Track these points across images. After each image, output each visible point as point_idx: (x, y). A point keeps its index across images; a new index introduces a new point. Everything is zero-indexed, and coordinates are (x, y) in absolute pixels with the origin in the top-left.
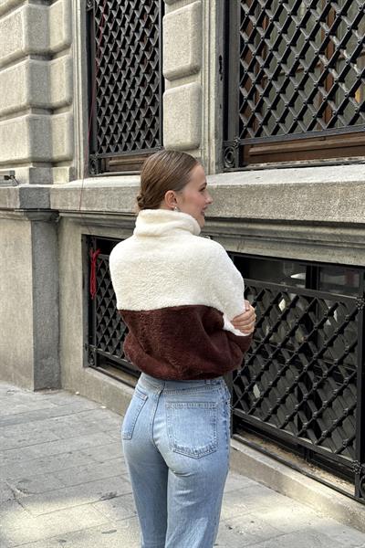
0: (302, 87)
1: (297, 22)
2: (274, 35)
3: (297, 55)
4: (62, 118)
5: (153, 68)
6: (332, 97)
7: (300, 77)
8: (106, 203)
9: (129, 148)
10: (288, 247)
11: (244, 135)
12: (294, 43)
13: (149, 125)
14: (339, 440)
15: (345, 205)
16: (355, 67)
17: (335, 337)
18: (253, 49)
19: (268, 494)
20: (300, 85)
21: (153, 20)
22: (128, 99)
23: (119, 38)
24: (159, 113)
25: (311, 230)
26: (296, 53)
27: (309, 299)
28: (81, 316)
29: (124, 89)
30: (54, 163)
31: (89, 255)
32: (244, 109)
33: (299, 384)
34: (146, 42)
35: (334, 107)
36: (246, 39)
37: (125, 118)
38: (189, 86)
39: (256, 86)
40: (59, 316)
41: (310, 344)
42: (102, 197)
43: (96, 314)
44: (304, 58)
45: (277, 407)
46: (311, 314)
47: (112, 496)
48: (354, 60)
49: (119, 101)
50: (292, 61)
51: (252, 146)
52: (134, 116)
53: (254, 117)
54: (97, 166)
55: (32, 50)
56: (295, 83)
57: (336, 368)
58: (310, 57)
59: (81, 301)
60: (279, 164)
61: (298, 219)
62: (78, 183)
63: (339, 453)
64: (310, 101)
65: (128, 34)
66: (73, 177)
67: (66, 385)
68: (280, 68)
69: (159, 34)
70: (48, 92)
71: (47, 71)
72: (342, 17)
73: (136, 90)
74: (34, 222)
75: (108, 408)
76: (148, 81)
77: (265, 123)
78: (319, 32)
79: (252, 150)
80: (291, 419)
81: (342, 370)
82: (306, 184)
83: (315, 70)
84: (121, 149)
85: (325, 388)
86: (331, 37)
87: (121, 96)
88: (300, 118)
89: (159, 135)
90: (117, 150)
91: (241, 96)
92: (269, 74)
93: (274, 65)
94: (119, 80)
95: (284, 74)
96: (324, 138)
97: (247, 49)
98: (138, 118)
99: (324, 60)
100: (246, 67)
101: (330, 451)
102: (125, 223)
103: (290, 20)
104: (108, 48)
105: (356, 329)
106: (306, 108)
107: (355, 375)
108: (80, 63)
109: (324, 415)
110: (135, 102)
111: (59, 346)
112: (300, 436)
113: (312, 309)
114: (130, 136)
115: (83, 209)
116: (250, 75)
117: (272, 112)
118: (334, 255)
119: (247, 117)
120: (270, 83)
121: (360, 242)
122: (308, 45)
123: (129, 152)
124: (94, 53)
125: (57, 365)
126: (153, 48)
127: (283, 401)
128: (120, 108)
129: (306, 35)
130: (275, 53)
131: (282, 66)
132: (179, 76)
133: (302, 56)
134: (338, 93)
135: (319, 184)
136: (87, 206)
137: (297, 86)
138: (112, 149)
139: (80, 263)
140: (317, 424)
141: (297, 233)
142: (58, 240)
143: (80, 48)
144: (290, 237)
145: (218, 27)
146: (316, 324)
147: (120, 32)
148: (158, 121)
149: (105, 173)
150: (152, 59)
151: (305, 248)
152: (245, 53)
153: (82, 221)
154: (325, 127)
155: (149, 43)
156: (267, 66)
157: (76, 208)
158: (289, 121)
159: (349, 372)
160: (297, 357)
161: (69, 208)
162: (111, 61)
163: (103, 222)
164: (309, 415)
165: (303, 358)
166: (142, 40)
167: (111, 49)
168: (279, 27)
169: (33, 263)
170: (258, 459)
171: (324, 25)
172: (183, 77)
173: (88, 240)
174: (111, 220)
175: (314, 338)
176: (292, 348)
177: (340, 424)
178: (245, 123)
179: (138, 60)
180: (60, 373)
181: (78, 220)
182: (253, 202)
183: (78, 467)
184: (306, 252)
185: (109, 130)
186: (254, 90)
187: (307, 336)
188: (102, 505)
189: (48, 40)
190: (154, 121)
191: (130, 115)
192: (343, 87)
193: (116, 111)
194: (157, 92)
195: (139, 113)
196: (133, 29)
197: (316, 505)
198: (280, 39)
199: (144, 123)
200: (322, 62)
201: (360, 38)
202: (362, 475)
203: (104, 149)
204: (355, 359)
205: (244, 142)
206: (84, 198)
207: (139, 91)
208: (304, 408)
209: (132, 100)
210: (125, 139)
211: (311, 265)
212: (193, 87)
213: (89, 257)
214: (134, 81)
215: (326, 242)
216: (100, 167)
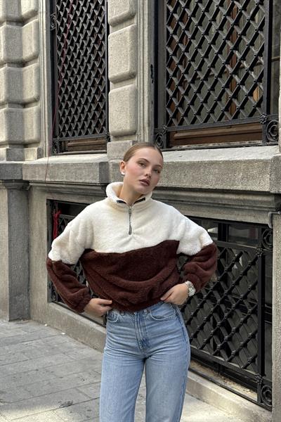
0: (213, 89)
1: (209, 40)
2: (192, 50)
3: (209, 65)
4: (33, 109)
5: (101, 73)
6: (236, 96)
7: (212, 80)
8: (65, 176)
9: (83, 133)
10: (204, 209)
11: (170, 124)
12: (206, 56)
13: (98, 116)
14: (245, 358)
15: (247, 177)
16: (252, 74)
18: (176, 60)
20: (212, 87)
21: (101, 38)
22: (82, 96)
23: (75, 51)
24: (106, 107)
25: (221, 196)
26: (208, 63)
27: (221, 249)
29: (79, 89)
30: (26, 145)
31: (52, 215)
32: (170, 104)
33: (214, 314)
34: (96, 54)
35: (237, 104)
36: (171, 53)
38: (128, 87)
39: (179, 87)
40: (29, 262)
41: (222, 283)
42: (62, 171)
44: (214, 67)
45: (197, 332)
46: (222, 260)
47: (69, 404)
48: (251, 69)
49: (76, 98)
50: (205, 69)
51: (176, 132)
52: (87, 110)
53: (177, 111)
54: (59, 147)
55: (8, 59)
56: (208, 86)
57: (242, 302)
58: (219, 66)
59: (46, 251)
60: (197, 146)
61: (211, 187)
62: (44, 160)
63: (245, 368)
64: (220, 99)
65: (82, 48)
67: (34, 316)
68: (196, 74)
69: (105, 48)
70: (21, 92)
71: (21, 76)
72: (243, 37)
73: (89, 90)
74: (10, 190)
75: (67, 334)
76: (97, 83)
77: (186, 115)
78: (226, 47)
79: (176, 135)
80: (208, 342)
81: (246, 303)
82: (216, 161)
83: (223, 76)
84: (76, 134)
85: (234, 317)
86: (234, 51)
87: (77, 95)
88: (212, 111)
89: (106, 124)
90: (74, 135)
91: (168, 95)
92: (188, 79)
93: (192, 72)
94: (75, 82)
95: (199, 78)
96: (231, 127)
97: (172, 60)
98: (89, 111)
99: (230, 69)
100: (171, 73)
101: (238, 366)
102: (79, 191)
103: (203, 39)
104: (67, 59)
105: (256, 272)
106: (216, 104)
107: (256, 307)
108: (45, 70)
109: (233, 338)
110: (87, 99)
111: (29, 286)
112: (215, 355)
113: (223, 256)
114: (84, 124)
115: (48, 180)
116: (174, 79)
117: (191, 107)
118: (238, 215)
119: (172, 111)
120: (189, 85)
121: (258, 205)
122: (217, 58)
123: (83, 136)
124: (56, 63)
125: (27, 301)
126: (101, 59)
127: (202, 328)
128: (76, 104)
129: (215, 50)
130: (192, 63)
131: (198, 72)
132: (121, 80)
133: (213, 65)
134: (240, 93)
135: (226, 161)
136: (50, 178)
138: (70, 134)
139: (45, 221)
140: (228, 346)
141: (211, 199)
142: (28, 203)
143: (45, 58)
144: (206, 201)
145: (149, 44)
146: (226, 268)
147: (76, 47)
148: (105, 114)
149: (65, 153)
150: (100, 67)
151: (217, 209)
152: (170, 63)
153: (47, 189)
154: (230, 118)
155: (98, 55)
156: (187, 72)
157: (42, 179)
158: (204, 114)
159: (252, 305)
160: (211, 293)
161: (37, 179)
162: (69, 68)
163: (62, 190)
164: (221, 338)
165: (216, 294)
166: (92, 52)
167: (69, 59)
168: (195, 44)
169: (9, 221)
171: (229, 43)
172: (124, 80)
173: (51, 203)
174: (69, 188)
175: (225, 279)
176: (208, 286)
177: (245, 345)
178: (171, 115)
179: (90, 68)
180: (29, 306)
181: (44, 188)
182: (177, 175)
183: (43, 381)
184: (217, 212)
185: (67, 120)
186: (177, 90)
187: (219, 277)
188: (62, 411)
189: (21, 53)
190: (102, 113)
191: (84, 109)
192: (244, 88)
193: (73, 106)
194: (104, 91)
195: (91, 107)
196: (86, 44)
197: (228, 408)
198: (196, 52)
199: (95, 115)
200: (228, 70)
201: (256, 52)
202: (262, 385)
203: (64, 134)
204: (255, 295)
205: (170, 129)
206: (49, 171)
207: (91, 90)
208: (218, 333)
209: (85, 97)
210: (80, 127)
211: (222, 222)
212: (131, 88)
213: (53, 217)
214: (87, 84)
215: (233, 205)
216: (61, 148)
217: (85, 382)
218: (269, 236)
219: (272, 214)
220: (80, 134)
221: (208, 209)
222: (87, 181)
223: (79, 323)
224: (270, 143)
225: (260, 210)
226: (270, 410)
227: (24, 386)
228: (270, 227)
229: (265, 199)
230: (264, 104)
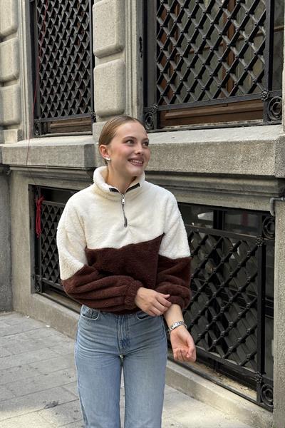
0: (208, 63)
1: (203, 8)
2: (185, 20)
3: (204, 36)
4: (11, 89)
6: (233, 71)
7: (207, 54)
8: (47, 160)
9: (67, 114)
10: (199, 195)
11: (161, 102)
12: (201, 26)
13: (82, 95)
14: (243, 355)
15: (247, 160)
16: (252, 45)
17: (239, 269)
18: (167, 32)
19: (184, 399)
20: (207, 61)
21: (85, 9)
22: (65, 73)
24: (91, 85)
25: (218, 181)
26: (203, 34)
27: (216, 238)
28: (29, 252)
29: (61, 65)
30: (5, 126)
31: (34, 201)
32: (161, 81)
33: (209, 308)
34: (79, 27)
35: (235, 79)
36: (162, 23)
37: (62, 89)
38: (114, 62)
39: (171, 62)
40: (11, 251)
41: (218, 275)
42: (44, 154)
43: (41, 249)
44: (209, 39)
45: (192, 327)
46: (218, 251)
47: (55, 405)
48: (251, 40)
49: (58, 75)
50: (200, 41)
51: (168, 111)
52: (70, 88)
53: (169, 87)
54: (40, 129)
56: (202, 59)
57: (239, 295)
58: (215, 37)
59: (29, 239)
60: (190, 126)
61: (208, 172)
62: (25, 143)
63: (243, 365)
64: (216, 74)
65: (64, 20)
66: (20, 138)
67: (17, 308)
68: (190, 47)
69: (90, 20)
72: (241, 4)
73: (72, 66)
75: (52, 327)
76: (81, 58)
77: (178, 92)
78: (222, 18)
79: (167, 115)
80: (203, 337)
81: (245, 297)
82: (213, 143)
83: (219, 48)
84: (59, 115)
85: (230, 309)
86: (232, 20)
87: (59, 71)
88: (207, 88)
89: (91, 103)
90: (56, 115)
91: (158, 70)
92: (181, 52)
93: (185, 45)
94: (57, 58)
96: (227, 105)
97: (163, 31)
98: (73, 89)
99: (227, 41)
100: (162, 46)
101: (235, 363)
102: (63, 176)
103: (198, 7)
104: (48, 32)
105: (256, 263)
106: (212, 80)
107: (256, 301)
108: (25, 44)
109: (230, 333)
110: (70, 76)
111: (11, 276)
112: (211, 351)
113: (219, 246)
114: (67, 104)
115: (29, 164)
117: (184, 83)
118: (237, 201)
119: (163, 88)
120: (182, 60)
121: (259, 191)
122: (213, 28)
123: (67, 117)
124: (37, 37)
125: (10, 292)
126: (85, 32)
128: (59, 81)
129: (211, 19)
130: (185, 35)
131: (192, 45)
132: (107, 55)
133: (208, 37)
134: (238, 67)
135: (224, 143)
136: (32, 161)
137: (204, 61)
138: (53, 114)
139: (27, 208)
140: (224, 341)
141: (207, 184)
142: (9, 189)
143: (25, 32)
144: (201, 186)
145: (138, 14)
146: (223, 259)
147: (58, 19)
148: (90, 92)
149: (47, 135)
151: (213, 195)
152: (161, 35)
153: (29, 174)
154: (228, 95)
155: (81, 27)
156: (179, 45)
157: (23, 163)
158: (198, 92)
159: (251, 298)
161: (18, 163)
162: (50, 43)
163: (46, 174)
164: (217, 333)
165: (212, 286)
166: (75, 25)
170: (175, 370)
171: (226, 11)
172: (110, 55)
173: (33, 189)
174: (52, 173)
175: (221, 270)
176: (203, 278)
177: (243, 341)
178: (162, 93)
179: (73, 42)
180: (12, 297)
181: (26, 173)
182: (169, 158)
183: (27, 379)
185: (49, 99)
186: (169, 65)
187: (215, 268)
190: (87, 91)
191: (67, 87)
192: (243, 62)
193: (55, 83)
194: (89, 67)
195: (74, 85)
196: (68, 16)
197: (224, 408)
198: (190, 22)
199: (79, 93)
200: (225, 42)
201: (257, 21)
202: (262, 383)
203: (46, 115)
204: (255, 287)
205: (161, 108)
206: (30, 155)
207: (74, 67)
208: (213, 328)
209: (68, 74)
210: (63, 107)
211: (219, 209)
212: (118, 63)
213: (35, 204)
214: (70, 59)
215: (231, 191)
216: (42, 130)
217: (71, 380)
218: (270, 224)
219: (274, 201)
220: (63, 114)
221: (203, 195)
222: (72, 165)
223: (65, 315)
224: (271, 122)
225: (262, 196)
226: (271, 410)
227: (6, 385)
228: (272, 214)
229: (267, 184)
230: (266, 79)
